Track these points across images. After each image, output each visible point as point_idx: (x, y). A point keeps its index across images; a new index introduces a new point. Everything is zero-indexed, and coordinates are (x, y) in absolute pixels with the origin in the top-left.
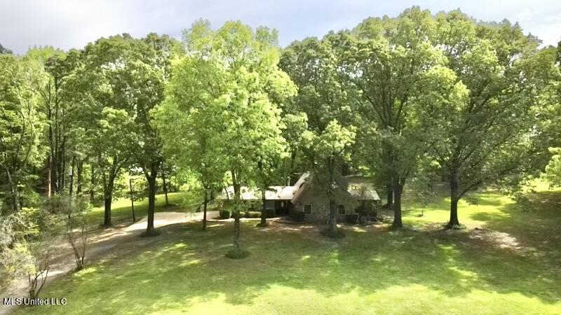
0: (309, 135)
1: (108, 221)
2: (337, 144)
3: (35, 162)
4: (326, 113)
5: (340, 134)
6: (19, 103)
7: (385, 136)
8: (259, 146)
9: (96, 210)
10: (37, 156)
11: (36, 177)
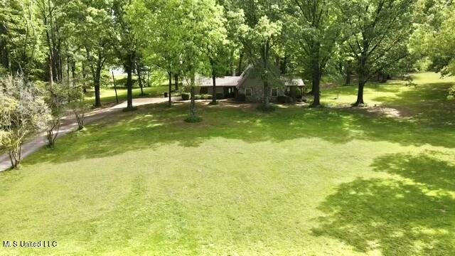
0: (245, 28)
1: (98, 103)
2: (265, 34)
3: (39, 59)
4: (259, 11)
5: (268, 26)
6: (22, 10)
7: (305, 29)
8: (206, 35)
9: (89, 99)
10: (40, 55)
11: (41, 71)
